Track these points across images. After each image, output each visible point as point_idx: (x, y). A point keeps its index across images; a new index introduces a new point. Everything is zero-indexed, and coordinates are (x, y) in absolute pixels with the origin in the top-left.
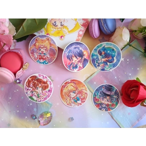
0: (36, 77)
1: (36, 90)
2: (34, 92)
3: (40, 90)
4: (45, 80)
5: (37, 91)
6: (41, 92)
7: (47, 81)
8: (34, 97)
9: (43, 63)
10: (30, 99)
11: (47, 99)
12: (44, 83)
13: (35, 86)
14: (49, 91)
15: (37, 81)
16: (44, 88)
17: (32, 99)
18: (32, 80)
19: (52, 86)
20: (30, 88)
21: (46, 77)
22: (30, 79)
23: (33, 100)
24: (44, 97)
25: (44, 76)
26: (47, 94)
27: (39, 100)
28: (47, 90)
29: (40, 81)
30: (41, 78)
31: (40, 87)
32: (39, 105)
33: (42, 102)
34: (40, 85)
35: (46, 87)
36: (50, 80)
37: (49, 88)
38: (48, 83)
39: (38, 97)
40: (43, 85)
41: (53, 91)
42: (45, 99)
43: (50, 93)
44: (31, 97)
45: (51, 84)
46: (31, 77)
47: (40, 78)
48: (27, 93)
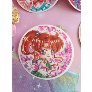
0: (35, 32)
1: (42, 56)
2: (39, 61)
3: (48, 54)
4: (53, 33)
5: (45, 56)
6: (51, 57)
7: (57, 34)
8: (41, 71)
9: (42, 9)
10: (34, 77)
11: (68, 68)
12: (53, 38)
13: (38, 49)
14: (66, 51)
15: (40, 39)
16: (55, 48)
17: (39, 75)
18: (30, 39)
19: (69, 39)
20: (29, 56)
21: (53, 28)
22: (26, 39)
23: (41, 76)
24: (61, 65)
25: (50, 26)
26: (64, 58)
27: (53, 73)
28: (62, 50)
29: (44, 37)
30: (45, 31)
31: (48, 47)
32: (54, 85)
33: (58, 76)
34: (46, 45)
35: (59, 45)
36: (62, 31)
37: (65, 46)
38: (60, 36)
39: (49, 68)
40: (52, 42)
41: (73, 49)
42: (64, 68)
43: (68, 54)
44: (35, 72)
45: (65, 38)
46: (26, 36)
47: (43, 32)
48: (26, 66)
